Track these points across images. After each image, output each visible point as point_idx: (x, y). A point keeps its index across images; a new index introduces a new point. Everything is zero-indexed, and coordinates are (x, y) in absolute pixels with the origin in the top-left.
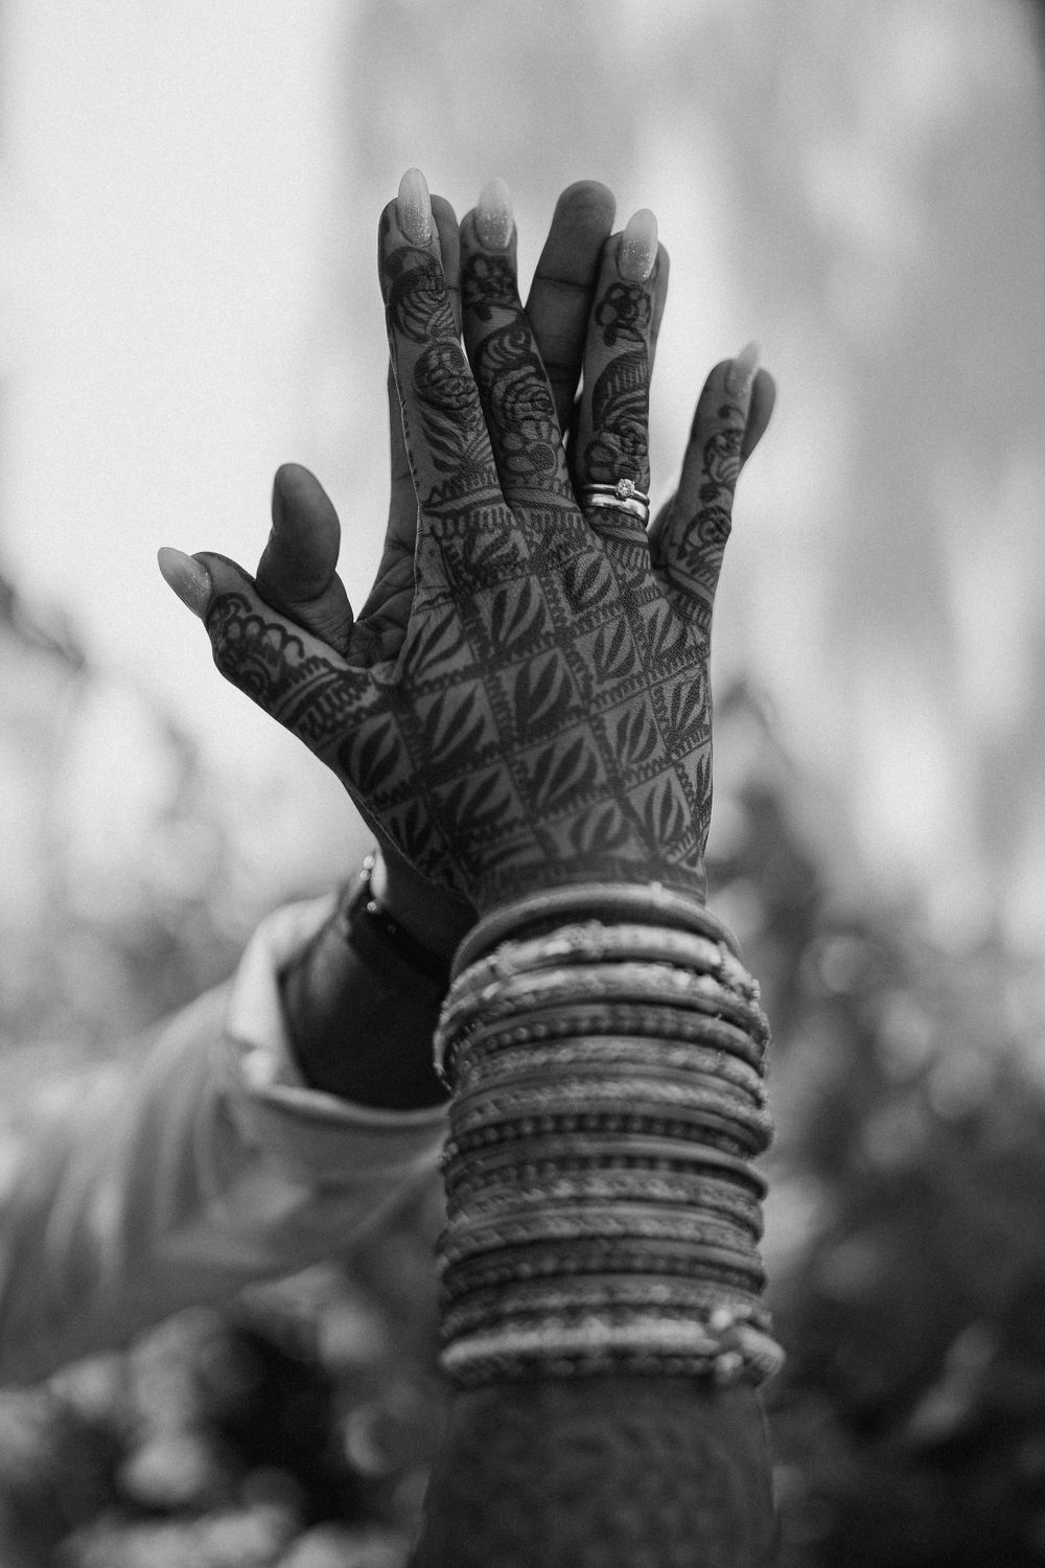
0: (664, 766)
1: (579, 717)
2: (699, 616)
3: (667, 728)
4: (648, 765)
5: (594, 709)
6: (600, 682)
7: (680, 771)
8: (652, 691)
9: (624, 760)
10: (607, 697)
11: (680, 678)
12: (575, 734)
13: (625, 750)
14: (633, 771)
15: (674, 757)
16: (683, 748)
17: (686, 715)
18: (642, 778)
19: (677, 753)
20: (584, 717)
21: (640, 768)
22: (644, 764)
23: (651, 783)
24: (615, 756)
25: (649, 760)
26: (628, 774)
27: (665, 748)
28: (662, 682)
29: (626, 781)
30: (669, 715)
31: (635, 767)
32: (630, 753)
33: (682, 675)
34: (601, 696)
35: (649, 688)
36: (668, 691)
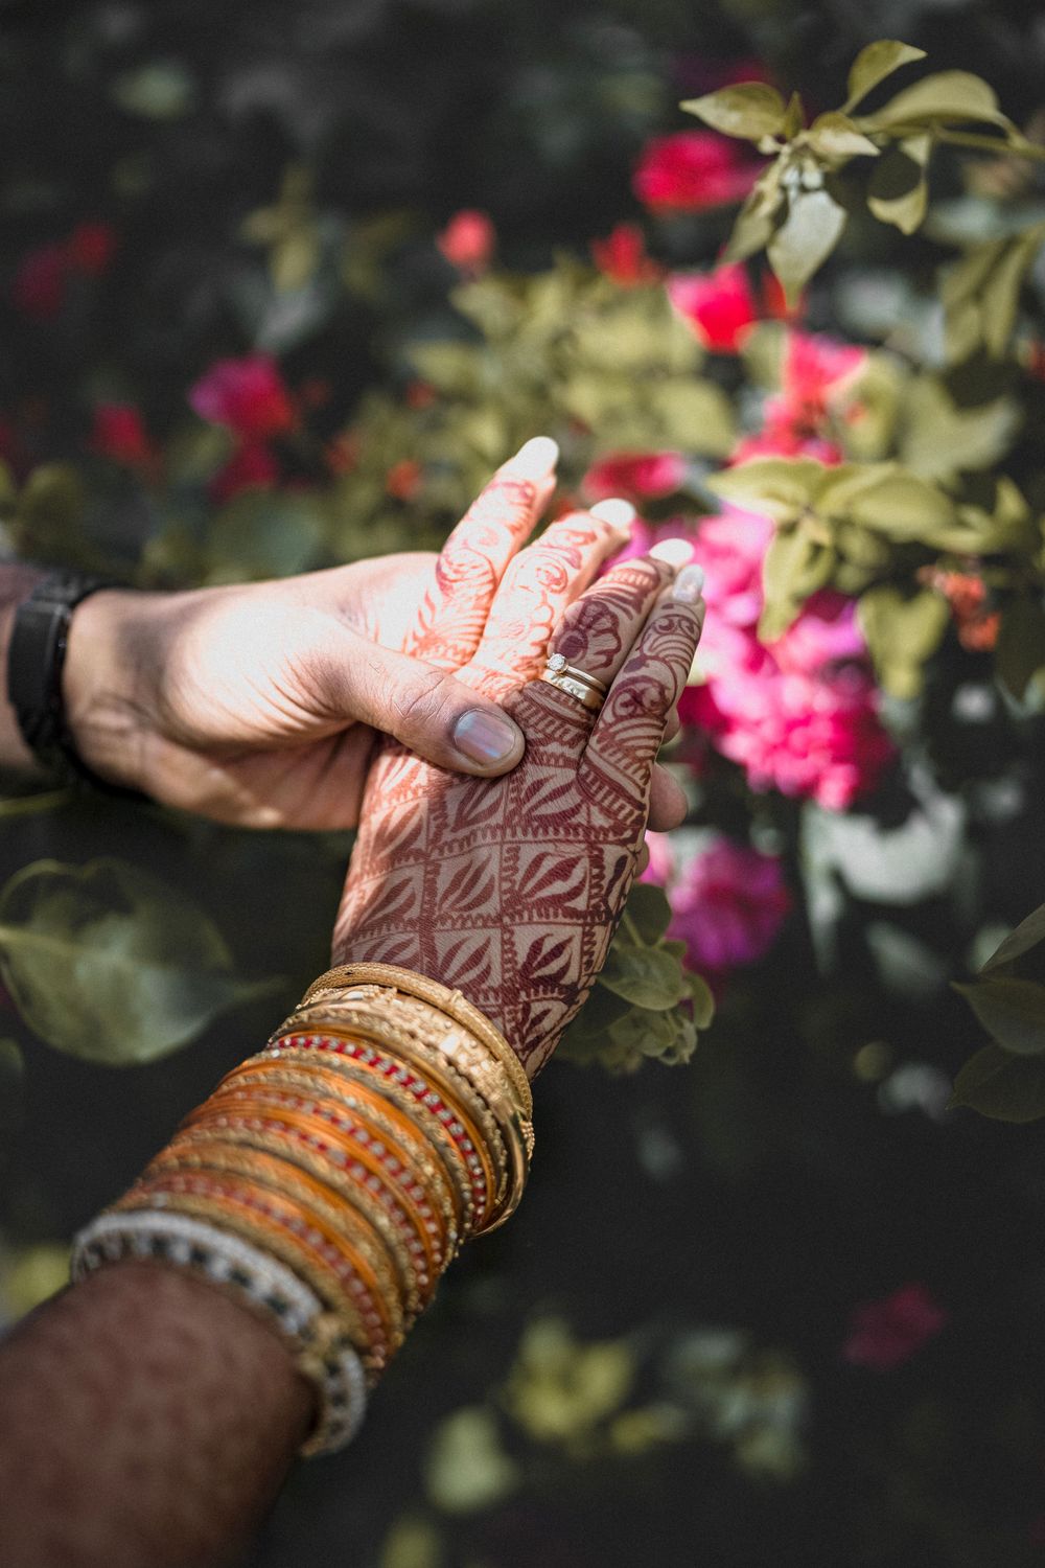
0: (490, 924)
1: (416, 859)
2: (605, 797)
3: (510, 891)
4: (469, 917)
5: (435, 855)
6: (454, 830)
7: (506, 936)
8: (506, 847)
9: (446, 905)
10: (456, 845)
11: (550, 848)
12: (407, 873)
13: (452, 898)
14: (451, 917)
15: (506, 920)
16: (521, 916)
17: (541, 885)
18: (458, 925)
19: (512, 918)
20: (421, 861)
21: (461, 917)
22: (465, 915)
23: (465, 934)
24: (438, 899)
25: (474, 913)
26: (443, 919)
27: (498, 907)
28: (523, 842)
29: (439, 924)
30: (519, 877)
31: (455, 915)
32: (458, 900)
33: (551, 845)
34: (450, 845)
35: (502, 843)
36: (528, 854)
